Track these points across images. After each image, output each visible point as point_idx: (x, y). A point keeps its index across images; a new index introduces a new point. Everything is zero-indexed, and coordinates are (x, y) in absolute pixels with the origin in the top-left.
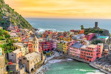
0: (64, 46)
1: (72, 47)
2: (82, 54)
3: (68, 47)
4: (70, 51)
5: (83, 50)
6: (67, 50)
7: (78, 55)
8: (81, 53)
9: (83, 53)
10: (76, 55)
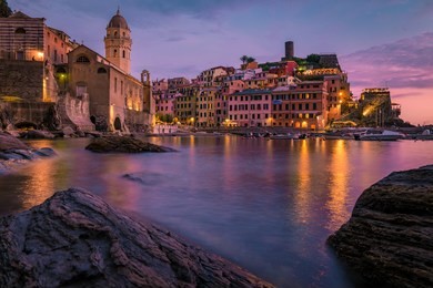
0: (203, 102)
1: (239, 98)
2: (277, 112)
3: (220, 101)
4: (230, 113)
5: (283, 97)
6: (219, 112)
7: (262, 121)
8: (275, 109)
9: (284, 107)
10: (256, 120)
